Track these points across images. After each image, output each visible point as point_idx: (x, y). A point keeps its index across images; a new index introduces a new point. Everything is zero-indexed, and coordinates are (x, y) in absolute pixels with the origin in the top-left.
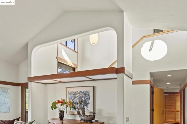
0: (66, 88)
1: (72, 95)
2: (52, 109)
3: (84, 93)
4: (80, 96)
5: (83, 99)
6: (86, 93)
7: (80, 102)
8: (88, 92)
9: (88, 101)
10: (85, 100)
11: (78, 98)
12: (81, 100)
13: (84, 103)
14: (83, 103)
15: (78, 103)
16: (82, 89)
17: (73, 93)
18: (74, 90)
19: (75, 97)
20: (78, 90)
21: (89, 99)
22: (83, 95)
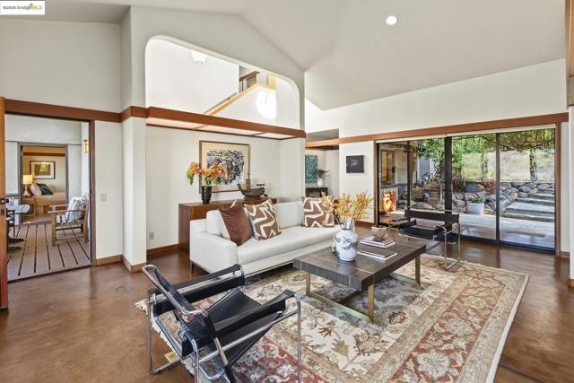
0: (201, 142)
1: (214, 158)
4: (229, 159)
5: (234, 164)
6: (237, 155)
7: (228, 168)
8: (242, 154)
9: (241, 168)
10: (237, 166)
11: (225, 162)
12: (230, 166)
13: (235, 170)
14: (233, 171)
15: (226, 170)
16: (233, 148)
17: (216, 152)
18: (219, 148)
19: (219, 161)
20: (226, 148)
21: (243, 164)
22: (233, 157)
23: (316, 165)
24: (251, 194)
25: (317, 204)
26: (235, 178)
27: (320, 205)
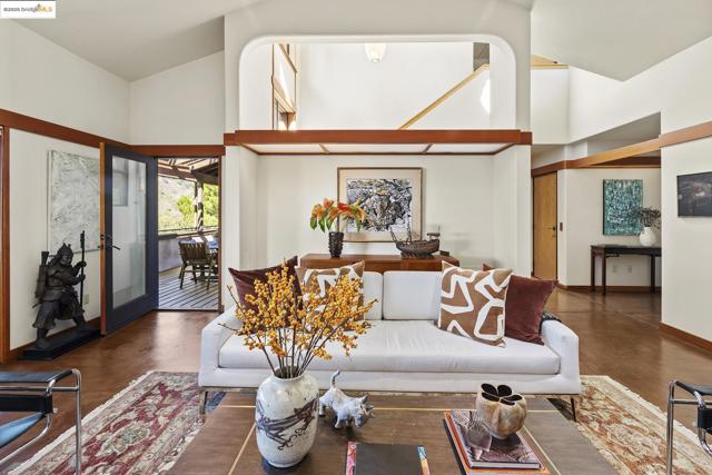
0: (339, 169)
1: (358, 191)
2: (314, 227)
3: (396, 186)
4: (383, 192)
5: (393, 200)
6: (399, 186)
7: (382, 207)
8: (407, 184)
9: (406, 206)
10: (398, 204)
11: (377, 197)
12: (386, 204)
13: (395, 209)
14: (391, 211)
15: (378, 210)
16: (390, 175)
17: (361, 183)
18: (365, 176)
19: (367, 196)
20: (378, 176)
21: (410, 199)
22: (391, 189)
23: (639, 199)
24: (411, 249)
25: (463, 281)
26: (394, 222)
27: (471, 286)
